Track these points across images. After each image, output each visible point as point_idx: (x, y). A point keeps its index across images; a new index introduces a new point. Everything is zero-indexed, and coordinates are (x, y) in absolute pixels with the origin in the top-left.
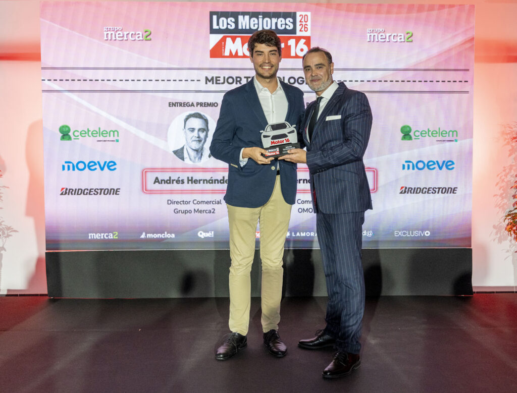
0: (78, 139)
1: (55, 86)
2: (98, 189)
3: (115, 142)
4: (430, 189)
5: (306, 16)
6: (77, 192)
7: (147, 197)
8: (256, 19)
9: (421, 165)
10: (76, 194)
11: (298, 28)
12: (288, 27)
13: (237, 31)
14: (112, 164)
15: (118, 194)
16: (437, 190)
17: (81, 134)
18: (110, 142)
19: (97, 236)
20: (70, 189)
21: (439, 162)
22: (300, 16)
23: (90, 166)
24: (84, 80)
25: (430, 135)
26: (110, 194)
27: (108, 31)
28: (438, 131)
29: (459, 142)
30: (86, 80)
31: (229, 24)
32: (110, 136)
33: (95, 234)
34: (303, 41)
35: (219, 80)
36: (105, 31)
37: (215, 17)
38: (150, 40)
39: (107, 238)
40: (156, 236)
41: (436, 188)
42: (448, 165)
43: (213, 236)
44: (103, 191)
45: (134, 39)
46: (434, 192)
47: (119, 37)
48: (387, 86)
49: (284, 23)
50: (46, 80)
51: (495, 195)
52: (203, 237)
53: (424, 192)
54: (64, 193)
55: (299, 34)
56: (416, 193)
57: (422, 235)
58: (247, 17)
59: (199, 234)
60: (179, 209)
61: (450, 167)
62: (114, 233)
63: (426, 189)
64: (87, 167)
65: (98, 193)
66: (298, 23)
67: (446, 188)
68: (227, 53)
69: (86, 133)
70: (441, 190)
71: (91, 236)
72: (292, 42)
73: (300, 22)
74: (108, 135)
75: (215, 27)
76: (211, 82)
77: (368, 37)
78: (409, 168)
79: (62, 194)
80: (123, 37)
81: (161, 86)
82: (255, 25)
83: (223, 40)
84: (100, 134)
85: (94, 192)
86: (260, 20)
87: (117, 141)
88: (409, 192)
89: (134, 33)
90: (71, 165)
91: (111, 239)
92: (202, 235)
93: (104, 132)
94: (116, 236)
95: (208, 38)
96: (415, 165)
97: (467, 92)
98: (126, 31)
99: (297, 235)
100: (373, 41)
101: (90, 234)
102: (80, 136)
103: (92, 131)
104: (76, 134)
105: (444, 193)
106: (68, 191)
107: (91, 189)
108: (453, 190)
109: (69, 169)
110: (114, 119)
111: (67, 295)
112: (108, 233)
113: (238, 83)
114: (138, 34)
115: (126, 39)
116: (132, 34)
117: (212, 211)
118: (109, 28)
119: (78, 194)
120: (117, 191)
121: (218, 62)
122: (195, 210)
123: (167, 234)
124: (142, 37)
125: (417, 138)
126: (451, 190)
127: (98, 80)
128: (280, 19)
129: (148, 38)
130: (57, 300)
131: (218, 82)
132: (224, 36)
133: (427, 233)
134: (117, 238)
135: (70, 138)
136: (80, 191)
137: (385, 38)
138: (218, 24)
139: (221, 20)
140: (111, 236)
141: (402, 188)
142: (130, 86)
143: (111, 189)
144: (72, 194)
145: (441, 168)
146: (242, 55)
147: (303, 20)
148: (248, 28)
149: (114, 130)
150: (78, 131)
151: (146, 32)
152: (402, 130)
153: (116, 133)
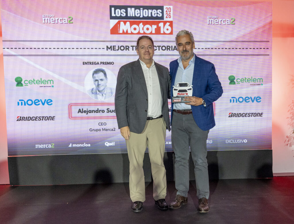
0: (28, 85)
1: (12, 52)
2: (41, 117)
3: (51, 87)
4: (247, 114)
5: (170, 9)
6: (27, 119)
7: (72, 122)
8: (138, 10)
9: (241, 100)
10: (27, 120)
11: (165, 16)
12: (158, 15)
13: (127, 17)
14: (50, 101)
15: (54, 120)
16: (251, 115)
17: (29, 82)
18: (48, 87)
19: (41, 146)
20: (23, 117)
21: (252, 97)
22: (166, 8)
23: (36, 102)
24: (30, 48)
25: (246, 81)
26: (49, 120)
27: (45, 17)
28: (251, 79)
29: (264, 85)
30: (32, 48)
31: (122, 13)
32: (48, 83)
33: (39, 145)
34: (168, 24)
35: (115, 48)
36: (43, 17)
37: (113, 9)
38: (72, 23)
39: (47, 147)
40: (78, 145)
41: (250, 114)
42: (258, 99)
43: (114, 145)
44: (44, 118)
45: (62, 22)
46: (249, 116)
47: (52, 21)
48: (220, 52)
49: (156, 13)
50: (6, 49)
51: (288, 118)
52: (108, 146)
53: (243, 116)
54: (19, 120)
55: (165, 19)
56: (239, 116)
57: (242, 142)
58: (133, 9)
59: (106, 144)
60: (93, 129)
61: (258, 101)
62: (52, 144)
63: (244, 114)
64: (33, 103)
65: (41, 119)
66: (165, 13)
67: (256, 114)
68: (121, 32)
69: (32, 82)
70: (253, 114)
71: (37, 146)
72: (161, 25)
73: (166, 12)
74: (47, 83)
75: (113, 15)
76: (110, 49)
77: (208, 21)
78: (234, 102)
79: (18, 120)
80: (55, 21)
81: (80, 52)
82: (138, 14)
83: (119, 23)
84: (41, 82)
85: (38, 119)
86: (142, 11)
87: (53, 86)
88: (234, 116)
89: (62, 19)
90: (23, 102)
91: (50, 148)
92: (107, 144)
93: (44, 81)
94: (53, 146)
95: (109, 22)
96: (237, 99)
97: (268, 55)
98: (57, 18)
99: (166, 143)
100: (211, 24)
101: (36, 145)
102: (28, 84)
103: (36, 80)
104: (26, 82)
105: (255, 116)
106: (21, 119)
107: (36, 117)
108: (261, 115)
109: (22, 104)
110: (50, 73)
111: (22, 184)
112: (48, 144)
113: (127, 50)
114: (65, 19)
115: (57, 22)
116: (61, 19)
117: (114, 129)
118: (46, 15)
119: (28, 120)
120: (53, 118)
121: (116, 37)
122: (103, 129)
123: (86, 144)
124: (67, 21)
125: (238, 83)
126: (259, 115)
127: (39, 48)
128: (154, 10)
129: (71, 22)
130: (16, 187)
131: (115, 49)
132: (119, 21)
133: (245, 141)
134: (54, 147)
135: (22, 85)
136: (29, 118)
137: (218, 22)
138: (115, 13)
139: (117, 10)
140: (50, 146)
141: (230, 113)
142: (60, 52)
143: (49, 117)
144: (24, 120)
145: (253, 101)
146: (130, 32)
147: (168, 11)
148: (134, 15)
149: (50, 80)
150: (27, 81)
151: (69, 18)
152: (230, 78)
153: (52, 82)
